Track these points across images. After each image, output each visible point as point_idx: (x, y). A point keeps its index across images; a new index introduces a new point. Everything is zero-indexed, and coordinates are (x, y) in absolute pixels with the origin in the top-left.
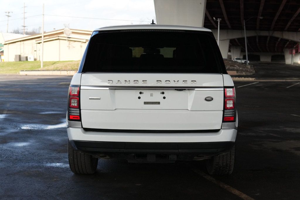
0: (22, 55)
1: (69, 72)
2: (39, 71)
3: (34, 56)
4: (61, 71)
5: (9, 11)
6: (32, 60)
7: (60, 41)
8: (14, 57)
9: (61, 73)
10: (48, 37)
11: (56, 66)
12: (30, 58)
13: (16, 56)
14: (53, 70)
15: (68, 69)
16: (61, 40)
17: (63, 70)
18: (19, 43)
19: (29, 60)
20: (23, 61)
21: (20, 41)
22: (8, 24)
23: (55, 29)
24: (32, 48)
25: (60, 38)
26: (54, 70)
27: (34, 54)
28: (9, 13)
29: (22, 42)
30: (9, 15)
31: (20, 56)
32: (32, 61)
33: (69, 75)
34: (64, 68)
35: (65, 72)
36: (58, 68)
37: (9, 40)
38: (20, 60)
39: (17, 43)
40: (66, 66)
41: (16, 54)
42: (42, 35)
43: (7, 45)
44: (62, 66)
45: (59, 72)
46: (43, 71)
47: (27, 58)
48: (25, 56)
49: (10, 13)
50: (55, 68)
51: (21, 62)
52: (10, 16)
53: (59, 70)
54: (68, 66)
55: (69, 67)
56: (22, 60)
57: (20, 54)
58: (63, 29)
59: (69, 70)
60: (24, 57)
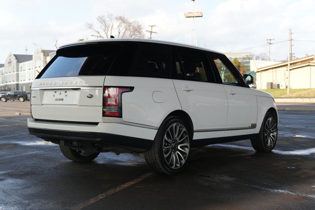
0: (274, 83)
1: (311, 99)
2: (281, 98)
3: (286, 84)
4: (304, 98)
5: (271, 39)
6: (284, 87)
7: (310, 68)
8: (266, 84)
9: (303, 101)
10: (300, 63)
11: (299, 94)
12: (282, 86)
13: (268, 83)
14: (295, 97)
15: (310, 96)
16: (312, 67)
17: (306, 97)
18: (271, 70)
19: (281, 88)
20: (275, 89)
21: (272, 68)
22: (270, 52)
23: (307, 55)
24: (285, 75)
25: (310, 64)
26: (297, 98)
27: (287, 81)
28: (270, 40)
29: (274, 70)
30: (271, 42)
31: (272, 84)
32: (283, 89)
33: (311, 103)
34: (306, 96)
35: (308, 99)
36: (301, 96)
37: (262, 67)
38: (272, 88)
39: (269, 70)
40: (309, 94)
41: (268, 82)
42: (289, 63)
43: (259, 73)
44: (305, 94)
45: (302, 99)
46: (286, 98)
47: (278, 86)
48: (278, 83)
49: (272, 40)
50: (298, 96)
51: (272, 90)
52: (271, 44)
53: (302, 98)
54: (311, 93)
55: (312, 95)
56: (273, 88)
57: (272, 82)
58: (313, 55)
59: (312, 98)
60: (276, 85)
